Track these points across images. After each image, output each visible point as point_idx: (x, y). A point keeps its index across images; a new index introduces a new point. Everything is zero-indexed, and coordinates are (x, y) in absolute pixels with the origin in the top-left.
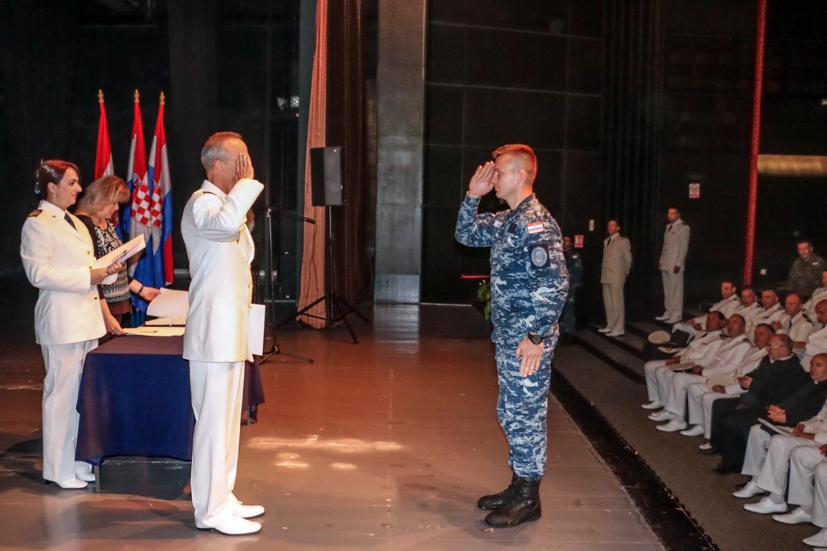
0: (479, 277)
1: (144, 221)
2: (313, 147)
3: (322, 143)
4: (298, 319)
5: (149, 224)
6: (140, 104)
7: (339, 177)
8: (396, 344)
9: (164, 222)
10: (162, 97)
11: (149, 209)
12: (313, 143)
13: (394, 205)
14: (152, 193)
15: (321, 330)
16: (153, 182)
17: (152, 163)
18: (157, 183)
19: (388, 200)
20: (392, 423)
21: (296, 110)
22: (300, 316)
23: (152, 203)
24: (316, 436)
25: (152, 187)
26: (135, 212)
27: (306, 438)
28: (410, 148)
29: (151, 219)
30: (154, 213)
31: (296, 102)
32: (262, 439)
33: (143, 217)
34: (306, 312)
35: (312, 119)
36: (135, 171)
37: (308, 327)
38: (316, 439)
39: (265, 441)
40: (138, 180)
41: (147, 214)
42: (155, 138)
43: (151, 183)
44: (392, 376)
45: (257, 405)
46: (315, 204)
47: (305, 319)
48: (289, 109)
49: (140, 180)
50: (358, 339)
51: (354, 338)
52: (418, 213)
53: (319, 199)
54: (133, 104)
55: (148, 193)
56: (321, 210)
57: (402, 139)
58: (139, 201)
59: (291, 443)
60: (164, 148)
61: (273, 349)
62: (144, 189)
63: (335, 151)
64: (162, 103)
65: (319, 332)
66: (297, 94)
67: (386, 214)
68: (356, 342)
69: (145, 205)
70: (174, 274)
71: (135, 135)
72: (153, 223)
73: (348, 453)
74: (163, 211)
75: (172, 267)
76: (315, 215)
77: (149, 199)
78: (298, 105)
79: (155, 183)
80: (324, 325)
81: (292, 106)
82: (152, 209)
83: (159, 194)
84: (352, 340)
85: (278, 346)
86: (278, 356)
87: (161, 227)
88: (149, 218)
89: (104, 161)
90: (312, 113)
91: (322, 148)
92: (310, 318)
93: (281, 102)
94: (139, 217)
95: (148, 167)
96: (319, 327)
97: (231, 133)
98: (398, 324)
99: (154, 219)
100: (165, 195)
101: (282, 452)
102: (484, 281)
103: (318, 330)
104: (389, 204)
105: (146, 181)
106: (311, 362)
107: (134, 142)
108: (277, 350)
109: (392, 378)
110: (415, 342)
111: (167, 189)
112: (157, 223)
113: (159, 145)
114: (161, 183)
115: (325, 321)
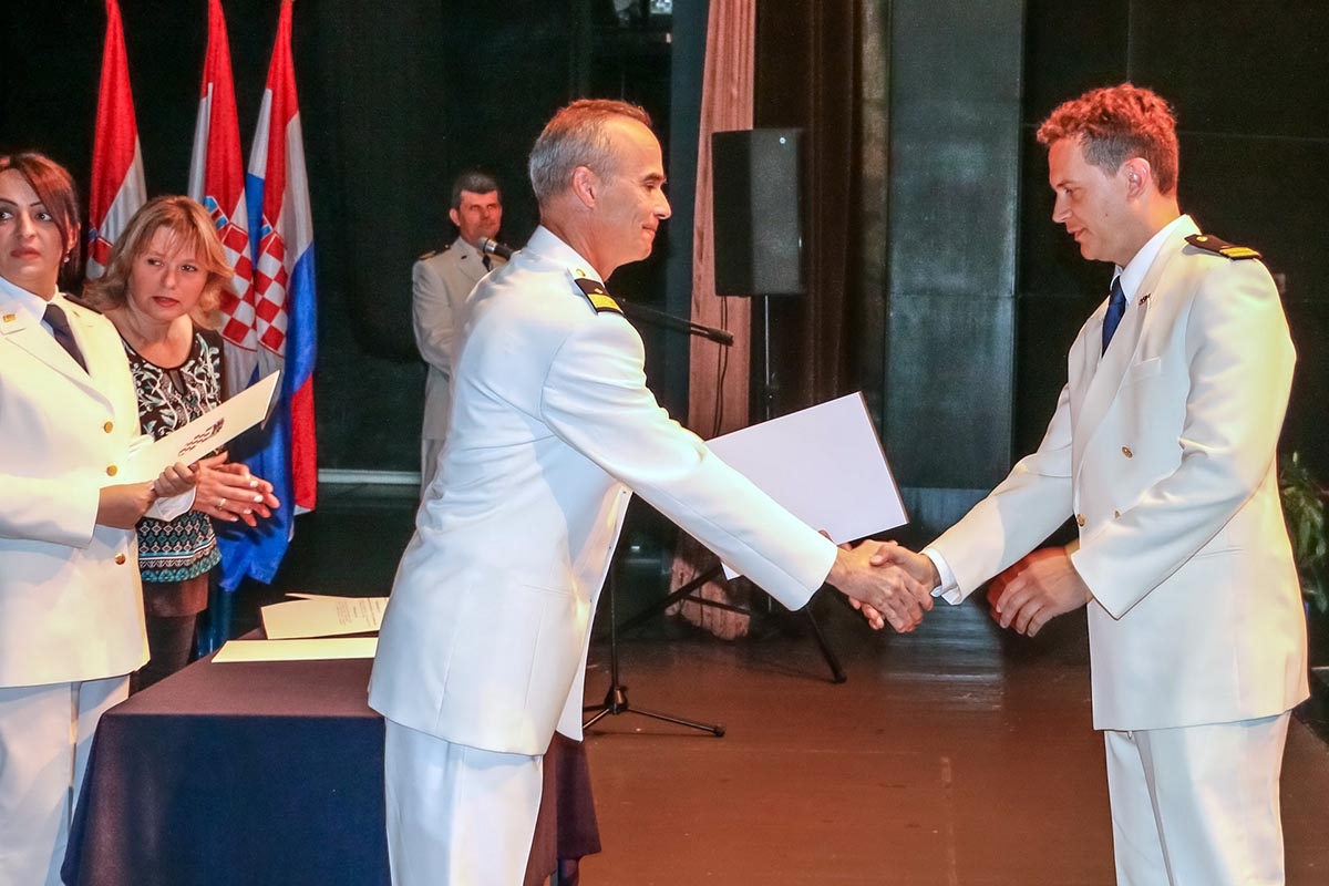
1: (236, 332)
2: (717, 129)
3: (743, 120)
4: (670, 611)
5: (251, 340)
7: (792, 214)
8: (951, 684)
9: (292, 333)
11: (249, 298)
12: (717, 117)
13: (935, 294)
14: (257, 254)
15: (739, 641)
16: (261, 223)
17: (258, 167)
18: (273, 224)
19: (920, 279)
21: (665, 22)
22: (676, 606)
23: (258, 282)
25: (259, 234)
28: (985, 135)
29: (254, 326)
30: (265, 310)
33: (232, 321)
34: (695, 594)
35: (715, 49)
36: (206, 190)
37: (704, 635)
40: (217, 215)
41: (244, 313)
42: (269, 93)
43: (256, 222)
44: (947, 776)
45: (577, 859)
46: (723, 290)
47: (691, 611)
48: (643, 19)
49: (223, 216)
50: (846, 671)
51: (835, 669)
52: (1005, 315)
53: (734, 276)
55: (247, 253)
56: (739, 305)
57: (961, 111)
60: (294, 125)
61: (610, 698)
62: (235, 242)
63: (783, 140)
65: (733, 649)
67: (914, 319)
68: (839, 679)
69: (240, 285)
70: (318, 483)
71: (211, 86)
72: (259, 337)
74: (289, 305)
75: (312, 463)
76: (725, 322)
77: (250, 270)
78: (668, 10)
79: (267, 225)
80: (744, 628)
81: (654, 12)
82: (258, 298)
83: (280, 256)
84: (828, 672)
85: (623, 690)
86: (626, 715)
87: (281, 350)
88: (249, 323)
89: (118, 164)
90: (715, 35)
91: (746, 133)
92: (706, 609)
95: (246, 178)
96: (731, 634)
98: (948, 628)
99: (264, 326)
100: (296, 259)
103: (727, 643)
104: (922, 292)
105: (240, 218)
106: (718, 733)
107: (205, 105)
108: (620, 700)
109: (949, 780)
110: (994, 677)
111: (303, 242)
112: (272, 338)
113: (278, 116)
114: (285, 225)
115: (748, 617)
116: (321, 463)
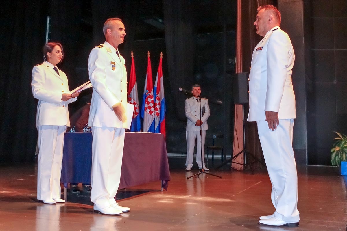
1: (151, 113)
5: (153, 114)
6: (150, 57)
9: (161, 114)
10: (162, 54)
14: (155, 100)
16: (156, 94)
18: (158, 95)
23: (155, 105)
25: (156, 96)
26: (147, 108)
29: (154, 112)
30: (156, 109)
33: (150, 110)
36: (147, 89)
37: (235, 170)
40: (148, 93)
41: (153, 109)
42: (158, 73)
47: (232, 164)
54: (147, 57)
55: (153, 99)
58: (148, 103)
60: (162, 78)
62: (151, 97)
64: (161, 57)
69: (152, 105)
71: (148, 72)
72: (155, 114)
74: (160, 108)
77: (154, 102)
80: (242, 168)
82: (155, 107)
83: (159, 100)
87: (159, 116)
94: (148, 111)
95: (153, 87)
99: (156, 112)
100: (162, 100)
103: (239, 171)
105: (152, 94)
107: (147, 75)
111: (163, 97)
112: (157, 114)
113: (159, 77)
114: (160, 95)
115: (243, 166)
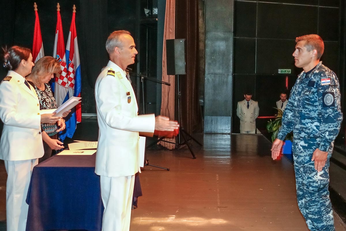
0: (268, 117)
1: (64, 84)
2: (167, 39)
3: (173, 37)
4: (158, 144)
5: (67, 86)
6: (60, 12)
7: (183, 57)
8: (219, 158)
9: (76, 84)
10: (74, 8)
11: (66, 77)
12: (167, 36)
13: (215, 74)
14: (68, 67)
15: (173, 150)
16: (69, 60)
17: (68, 48)
18: (72, 61)
19: (212, 71)
20: (220, 207)
21: (156, 16)
22: (159, 142)
23: (68, 73)
24: (175, 216)
25: (69, 63)
26: (58, 79)
27: (168, 217)
28: (226, 39)
29: (68, 83)
30: (70, 79)
31: (156, 11)
32: (141, 218)
33: (63, 81)
34: (163, 140)
35: (167, 22)
36: (57, 53)
37: (165, 149)
38: (174, 218)
39: (142, 220)
40: (59, 59)
41: (65, 80)
42: (70, 32)
43: (68, 60)
45: (137, 197)
46: (169, 74)
47: (162, 143)
48: (151, 15)
49: (61, 59)
50: (196, 156)
51: (194, 156)
52: (230, 78)
53: (171, 70)
54: (56, 11)
55: (66, 67)
56: (172, 77)
57: (221, 34)
59: (159, 221)
60: (76, 39)
62: (63, 64)
63: (181, 41)
64: (74, 11)
65: (171, 152)
66: (156, 7)
67: (210, 80)
68: (194, 158)
69: (64, 74)
70: (82, 116)
71: (58, 31)
72: (69, 85)
73: (194, 226)
74: (75, 78)
75: (81, 112)
76: (169, 81)
77: (67, 71)
78: (157, 13)
80: (174, 147)
81: (153, 14)
82: (69, 76)
83: (73, 68)
84: (192, 156)
85: (147, 161)
87: (74, 87)
88: (66, 82)
89: (38, 48)
90: (166, 18)
91: (173, 40)
92: (166, 143)
93: (147, 11)
94: (60, 81)
95: (65, 50)
96: (171, 148)
97: (124, 31)
98: (219, 146)
99: (70, 83)
100: (77, 68)
101: (154, 226)
102: (271, 120)
103: (170, 150)
104: (212, 74)
105: (64, 59)
106: (168, 170)
107: (57, 35)
108: (147, 163)
109: (218, 179)
110: (229, 157)
111: (78, 64)
112: (71, 85)
113: (72, 37)
114: (74, 61)
115: (175, 145)
116: (82, 112)
